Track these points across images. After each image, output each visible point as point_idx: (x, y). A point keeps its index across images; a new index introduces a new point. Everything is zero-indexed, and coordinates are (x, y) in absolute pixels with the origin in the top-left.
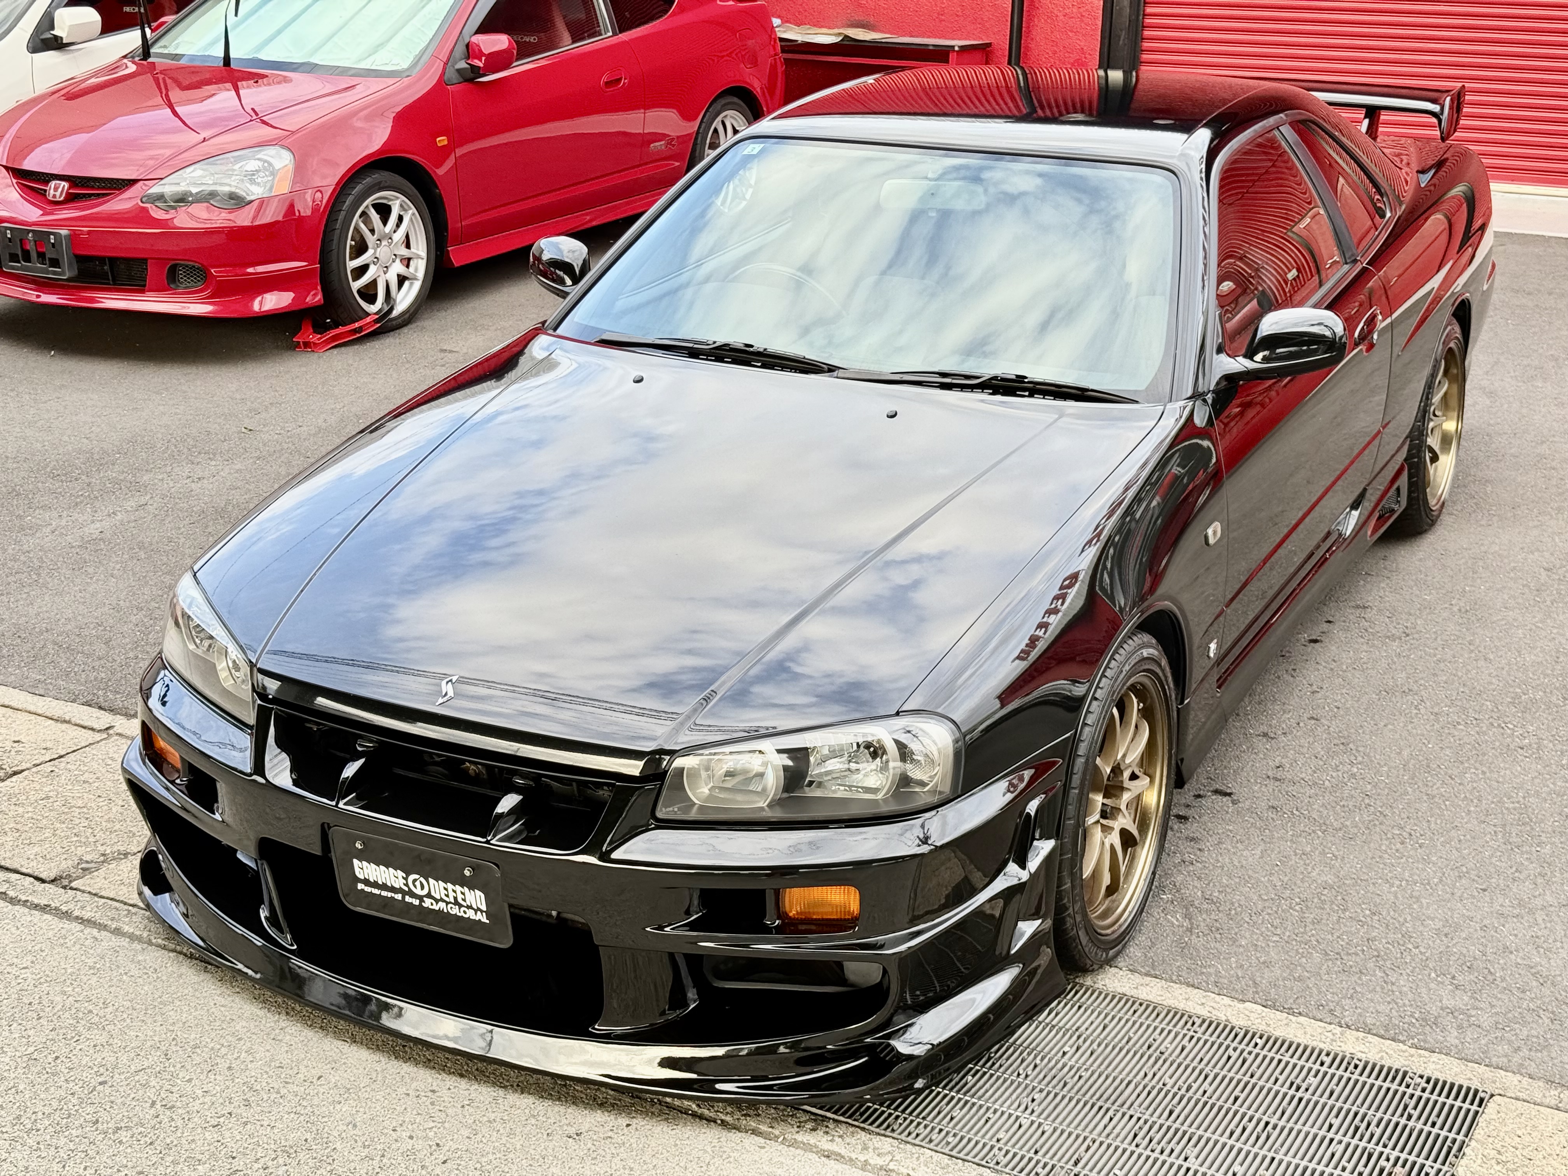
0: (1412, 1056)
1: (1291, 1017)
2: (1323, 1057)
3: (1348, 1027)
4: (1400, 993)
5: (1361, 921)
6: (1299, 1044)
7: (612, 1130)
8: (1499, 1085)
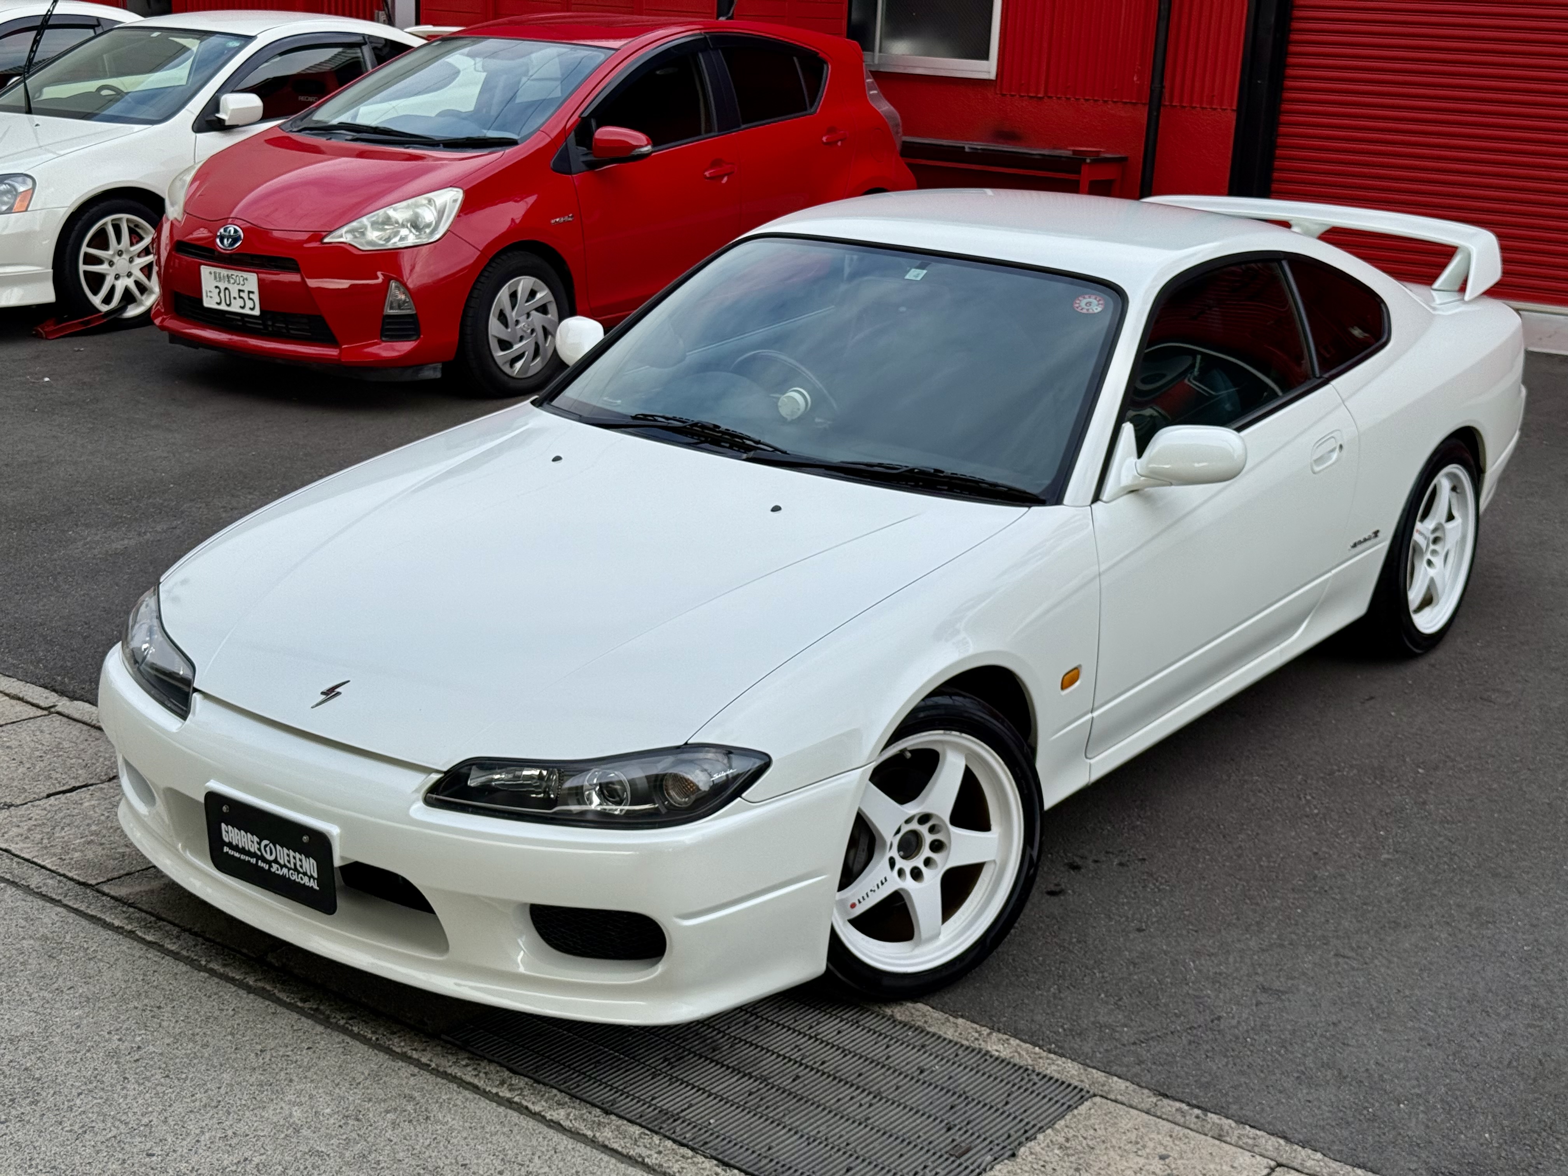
0: (1040, 1058)
1: (951, 1018)
2: (960, 1052)
3: (999, 1031)
4: (1063, 1007)
5: (1064, 947)
6: (945, 1039)
7: (292, 1051)
8: (1106, 1088)
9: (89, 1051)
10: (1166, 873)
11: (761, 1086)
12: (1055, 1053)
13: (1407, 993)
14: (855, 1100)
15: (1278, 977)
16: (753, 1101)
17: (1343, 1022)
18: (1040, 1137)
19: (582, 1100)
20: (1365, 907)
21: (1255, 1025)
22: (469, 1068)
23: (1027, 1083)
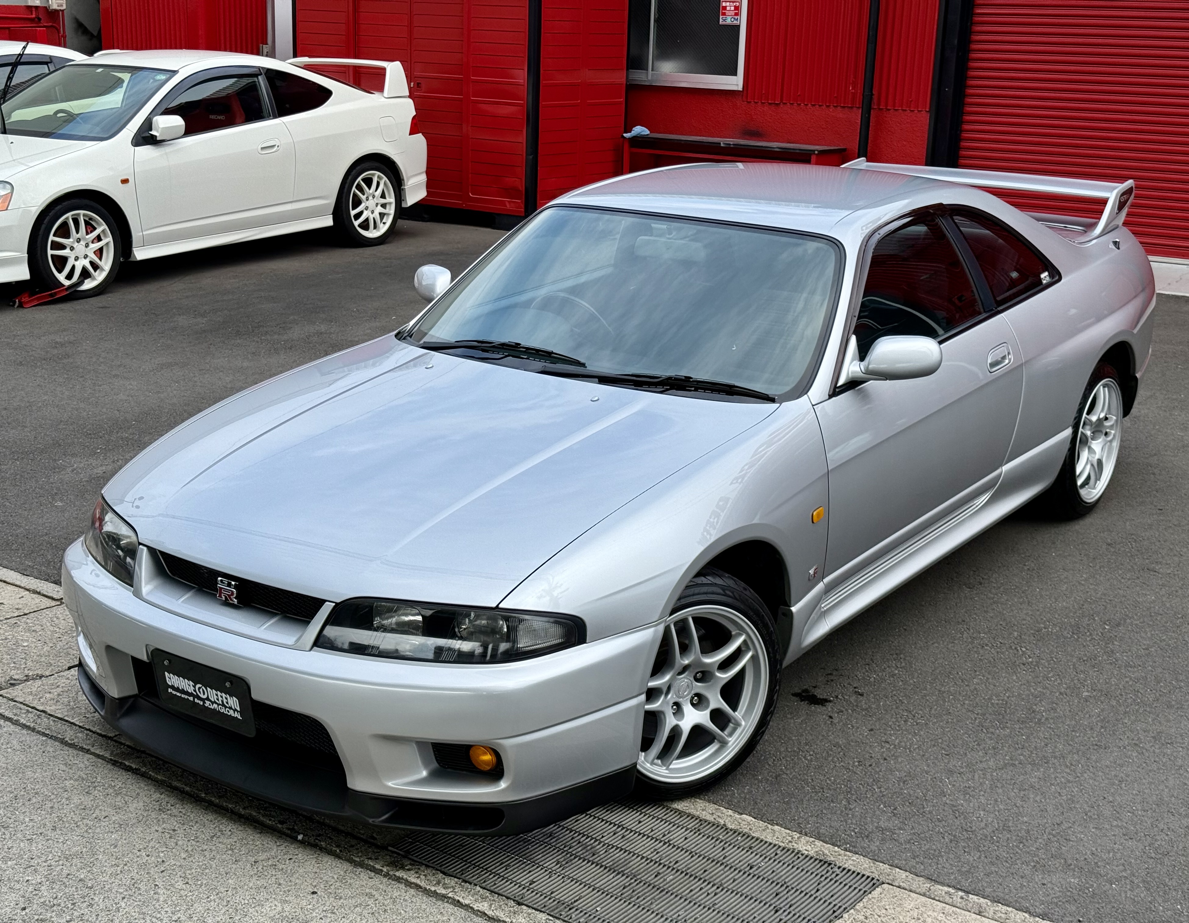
0: (839, 855)
1: (769, 826)
2: (778, 852)
3: (806, 835)
4: (853, 815)
5: (849, 769)
6: (766, 842)
7: (278, 861)
8: (891, 877)
9: (126, 865)
10: (921, 710)
11: (633, 881)
12: (850, 851)
13: (1111, 799)
14: (703, 891)
15: (1013, 789)
16: (628, 892)
17: (1064, 822)
18: (846, 916)
19: (499, 894)
20: (1073, 733)
21: (999, 827)
22: (412, 872)
23: (832, 874)
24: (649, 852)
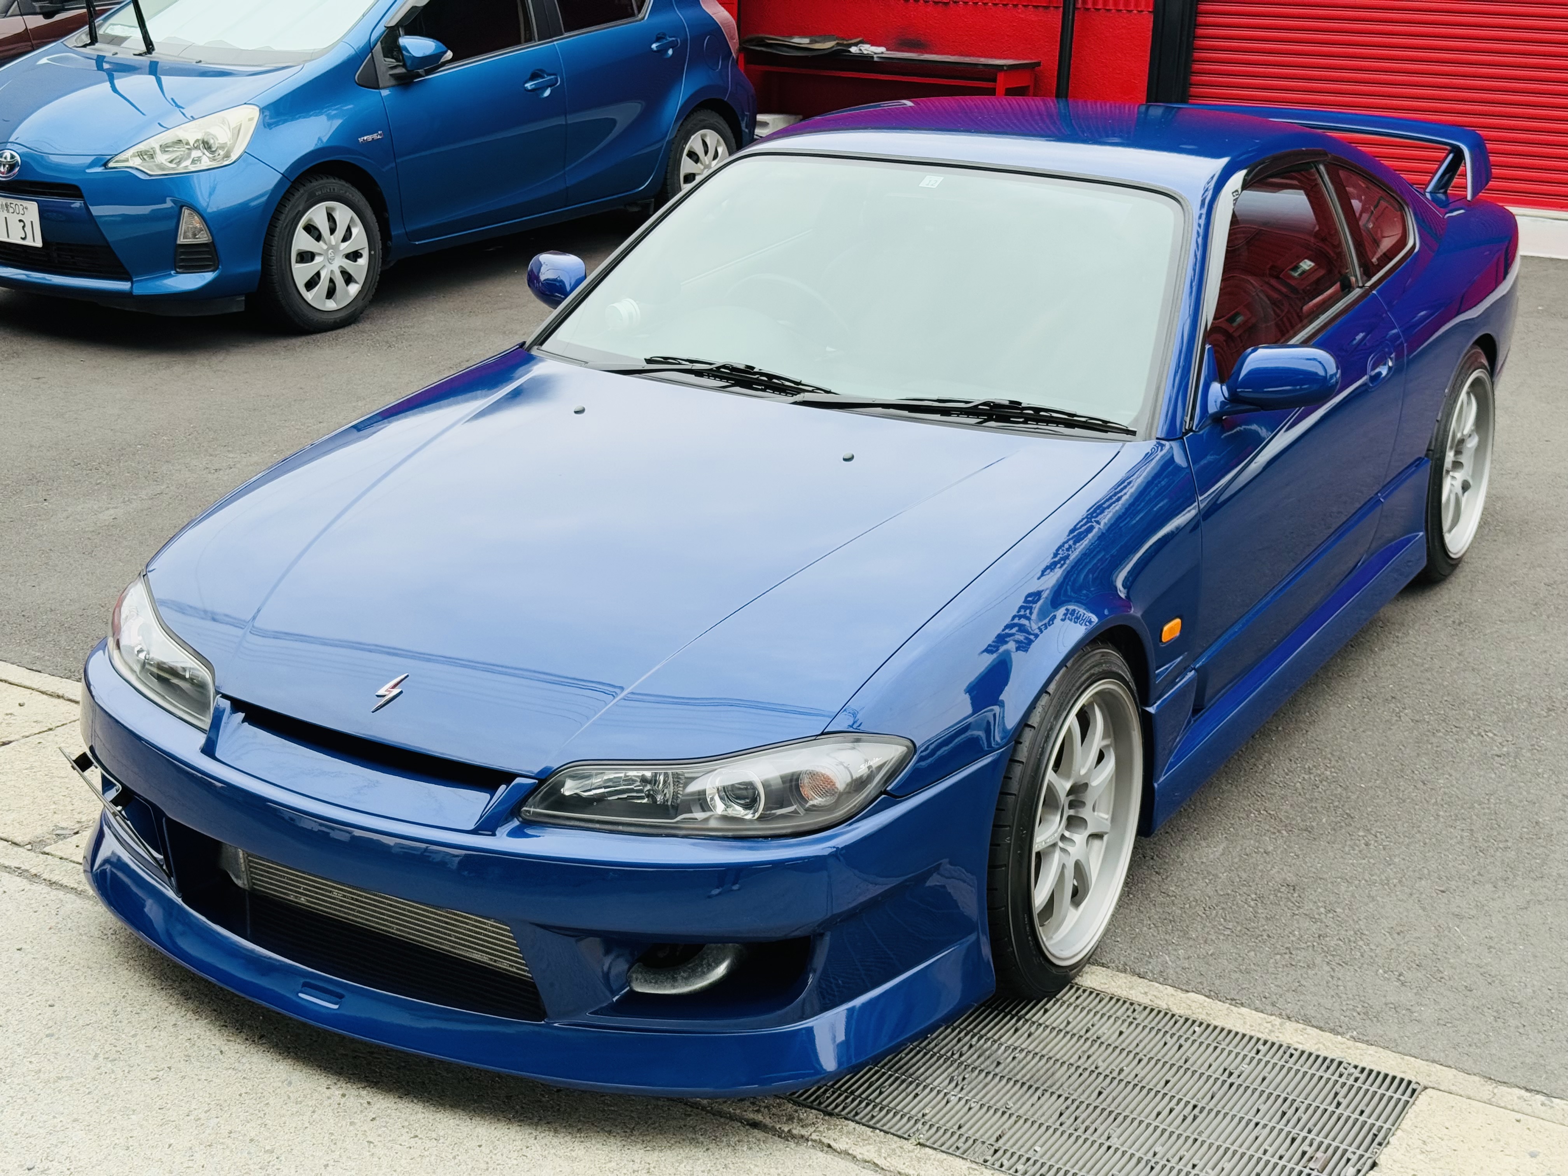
0: (1349, 1048)
1: (1232, 1007)
2: (1260, 1046)
3: (1289, 1018)
4: (1345, 987)
5: (1315, 918)
6: (1236, 1033)
8: (1433, 1078)
10: (1382, 827)
12: (1363, 1042)
14: (1174, 1113)
16: (1068, 1120)
18: (1392, 1140)
19: (886, 1132)
23: (1347, 1079)
24: (1076, 1057)
